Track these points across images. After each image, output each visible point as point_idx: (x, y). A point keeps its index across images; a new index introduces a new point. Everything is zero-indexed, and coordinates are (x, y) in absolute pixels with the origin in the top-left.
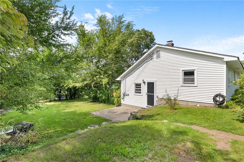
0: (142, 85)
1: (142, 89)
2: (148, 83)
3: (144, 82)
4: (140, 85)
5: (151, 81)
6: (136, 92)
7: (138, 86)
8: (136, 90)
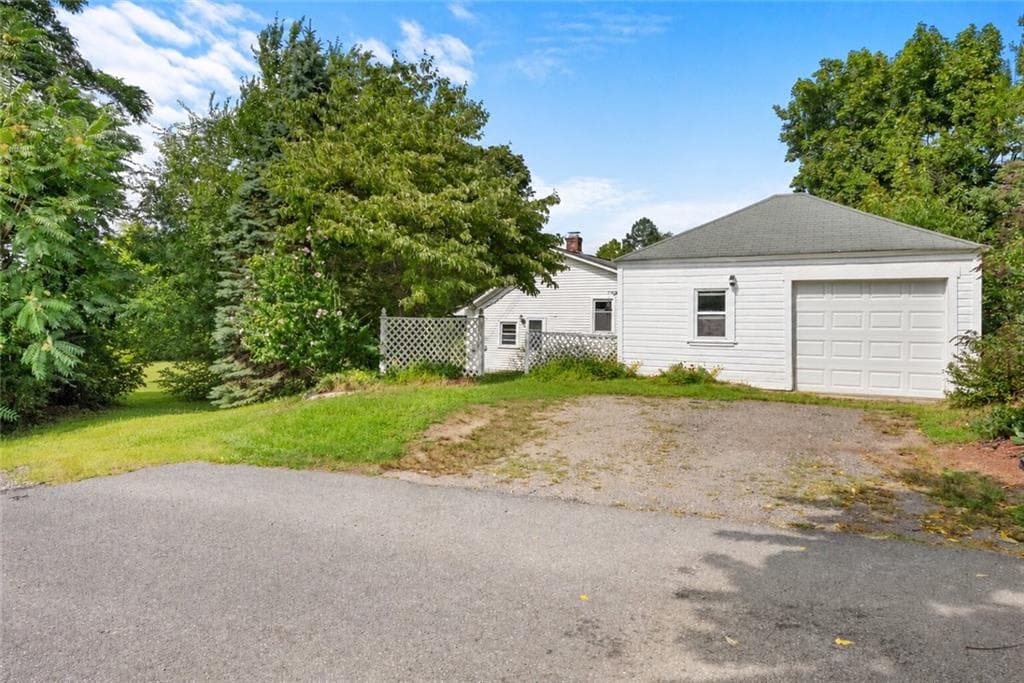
0: (519, 326)
1: (517, 334)
2: (530, 321)
3: (523, 322)
4: (514, 326)
5: (536, 317)
6: (504, 343)
7: (509, 329)
8: (504, 337)
